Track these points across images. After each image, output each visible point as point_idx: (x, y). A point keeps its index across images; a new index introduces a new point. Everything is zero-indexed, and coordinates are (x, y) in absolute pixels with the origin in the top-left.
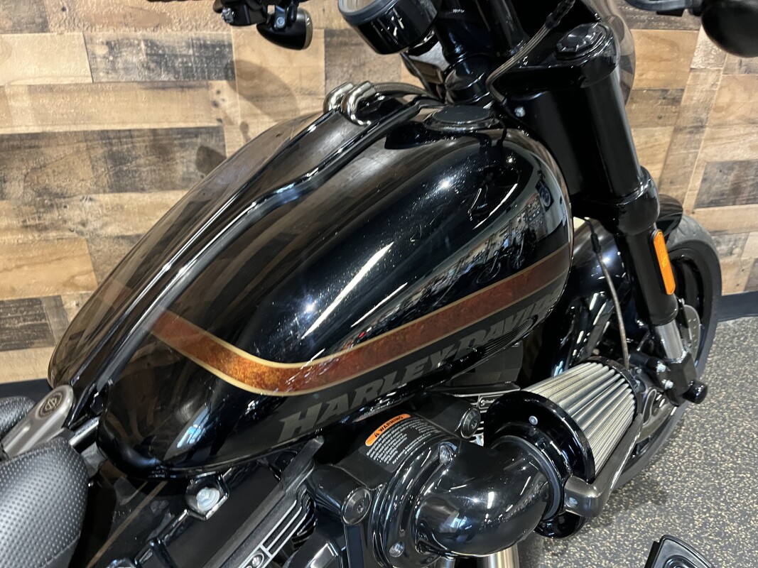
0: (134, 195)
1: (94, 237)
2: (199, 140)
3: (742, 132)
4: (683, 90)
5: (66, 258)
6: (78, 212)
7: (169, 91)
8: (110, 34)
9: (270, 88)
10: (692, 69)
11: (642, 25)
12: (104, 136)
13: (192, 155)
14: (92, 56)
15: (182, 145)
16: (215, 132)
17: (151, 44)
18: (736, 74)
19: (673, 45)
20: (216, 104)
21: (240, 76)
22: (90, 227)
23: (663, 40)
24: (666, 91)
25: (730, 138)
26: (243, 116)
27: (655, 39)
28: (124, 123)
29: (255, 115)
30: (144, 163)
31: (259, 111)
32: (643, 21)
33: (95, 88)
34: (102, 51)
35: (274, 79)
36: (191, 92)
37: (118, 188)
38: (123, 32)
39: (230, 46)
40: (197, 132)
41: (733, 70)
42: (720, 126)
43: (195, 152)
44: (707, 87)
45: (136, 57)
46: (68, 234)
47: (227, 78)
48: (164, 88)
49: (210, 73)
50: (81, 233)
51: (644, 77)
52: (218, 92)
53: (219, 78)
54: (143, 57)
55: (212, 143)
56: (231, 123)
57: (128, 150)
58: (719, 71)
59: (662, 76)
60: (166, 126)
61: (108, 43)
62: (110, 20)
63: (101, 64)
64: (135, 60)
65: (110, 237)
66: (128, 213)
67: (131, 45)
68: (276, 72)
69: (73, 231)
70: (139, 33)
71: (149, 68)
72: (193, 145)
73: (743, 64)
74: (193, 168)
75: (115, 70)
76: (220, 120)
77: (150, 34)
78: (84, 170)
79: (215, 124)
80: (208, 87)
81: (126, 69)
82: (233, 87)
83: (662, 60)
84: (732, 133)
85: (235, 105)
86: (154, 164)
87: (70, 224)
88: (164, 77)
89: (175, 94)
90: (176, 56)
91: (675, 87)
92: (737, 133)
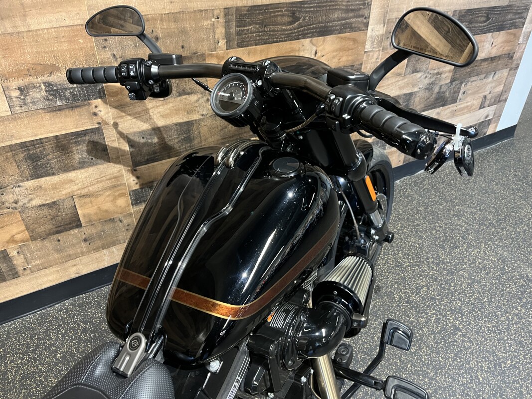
0: (48, 178)
1: (24, 209)
2: (87, 138)
3: (394, 81)
4: (361, 64)
5: (7, 225)
6: (11, 195)
7: (63, 112)
8: (20, 82)
10: (365, 52)
11: (337, 32)
12: (23, 145)
13: (84, 147)
14: (9, 98)
15: (76, 143)
16: (98, 131)
17: (48, 85)
19: (354, 40)
20: (95, 114)
21: (109, 95)
22: (21, 203)
23: (349, 39)
24: (353, 66)
25: (389, 85)
26: (114, 118)
28: (35, 136)
29: (122, 117)
30: (52, 158)
31: (124, 114)
33: (14, 117)
34: (15, 94)
36: (78, 109)
37: (36, 175)
38: (28, 80)
40: (85, 133)
41: (387, 49)
43: (85, 145)
44: (374, 60)
45: (39, 94)
46: (6, 210)
47: (100, 97)
48: (60, 110)
49: (89, 96)
50: (16, 208)
51: (341, 60)
52: (96, 107)
53: (95, 99)
54: (43, 93)
55: (96, 138)
56: (107, 124)
57: (41, 152)
58: (379, 50)
59: (350, 58)
60: (64, 132)
61: (19, 89)
62: (19, 74)
63: (16, 102)
64: (38, 96)
65: (35, 207)
66: (45, 190)
67: (35, 87)
69: (9, 208)
70: (39, 79)
71: (48, 100)
72: (83, 141)
74: (85, 155)
75: (25, 104)
76: (99, 123)
77: (46, 78)
78: (12, 169)
79: (97, 126)
80: (89, 105)
81: (33, 102)
82: (105, 102)
83: (349, 50)
84: (390, 82)
85: (108, 113)
86: (59, 157)
87: (7, 205)
88: (60, 103)
89: (68, 112)
90: (66, 89)
91: (357, 63)
92: (392, 81)
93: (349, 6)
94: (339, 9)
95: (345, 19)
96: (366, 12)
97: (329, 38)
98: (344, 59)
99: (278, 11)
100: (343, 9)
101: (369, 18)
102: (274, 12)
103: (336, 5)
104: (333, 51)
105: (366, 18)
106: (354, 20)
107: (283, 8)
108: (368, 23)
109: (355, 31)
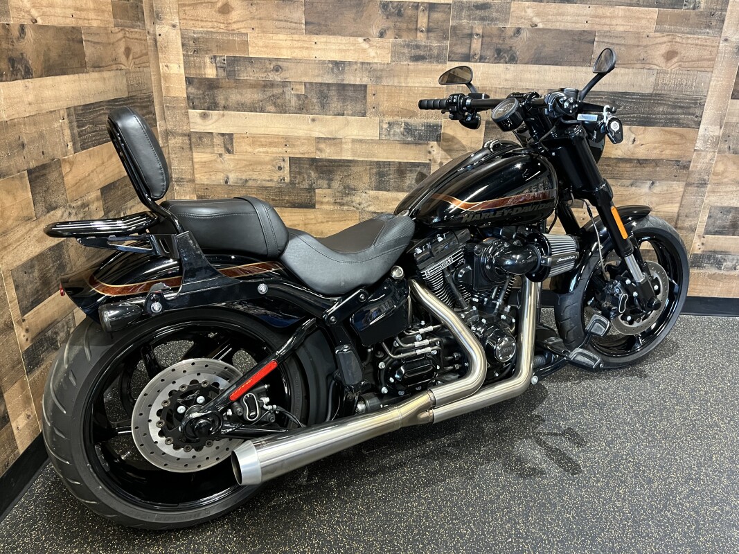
0: (385, 193)
1: (363, 211)
2: (419, 169)
4: (690, 162)
5: (348, 220)
6: (359, 198)
7: (410, 145)
8: (390, 119)
9: (456, 146)
10: (695, 150)
11: (661, 125)
12: (378, 163)
13: (414, 176)
14: (381, 128)
15: (411, 171)
16: (427, 165)
17: (407, 124)
18: (727, 154)
19: (682, 136)
20: (430, 152)
21: (443, 140)
22: (362, 206)
23: (675, 133)
24: (679, 161)
25: (727, 192)
26: (441, 159)
27: (670, 132)
28: (387, 158)
30: (392, 178)
32: (662, 123)
33: (379, 142)
34: (386, 126)
35: (459, 142)
36: (420, 146)
37: (378, 189)
38: (396, 118)
39: (441, 126)
40: (418, 165)
41: (724, 152)
42: (718, 184)
43: (416, 174)
44: (707, 160)
45: (399, 130)
46: (352, 208)
47: (437, 141)
48: (408, 144)
49: (430, 138)
50: (358, 209)
51: (663, 153)
52: (432, 147)
53: (433, 141)
54: (402, 130)
55: (424, 171)
56: (435, 162)
57: (387, 171)
58: (714, 152)
59: (675, 153)
60: (406, 161)
61: (389, 123)
62: (392, 113)
63: (384, 132)
64: (398, 131)
65: (369, 212)
66: (380, 201)
67: (398, 124)
68: (460, 139)
70: (403, 120)
71: (403, 135)
72: (416, 171)
73: (731, 148)
74: (414, 182)
75: (389, 134)
76: (430, 160)
77: (407, 120)
78: (366, 179)
79: (428, 162)
80: (428, 144)
81: (394, 135)
82: (439, 145)
83: (675, 144)
85: (438, 153)
86: (396, 178)
87: (354, 204)
88: (409, 139)
89: (412, 147)
90: (416, 130)
91: (684, 159)
92: (731, 189)
93: (678, 102)
94: (665, 104)
95: (673, 114)
96: (698, 112)
97: (650, 129)
98: (667, 152)
99: (598, 98)
100: (669, 105)
101: (701, 117)
102: (594, 98)
103: (661, 100)
104: (655, 142)
105: (697, 116)
106: (683, 116)
107: (604, 95)
108: (700, 122)
109: (684, 127)
